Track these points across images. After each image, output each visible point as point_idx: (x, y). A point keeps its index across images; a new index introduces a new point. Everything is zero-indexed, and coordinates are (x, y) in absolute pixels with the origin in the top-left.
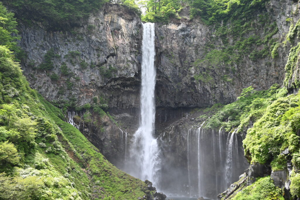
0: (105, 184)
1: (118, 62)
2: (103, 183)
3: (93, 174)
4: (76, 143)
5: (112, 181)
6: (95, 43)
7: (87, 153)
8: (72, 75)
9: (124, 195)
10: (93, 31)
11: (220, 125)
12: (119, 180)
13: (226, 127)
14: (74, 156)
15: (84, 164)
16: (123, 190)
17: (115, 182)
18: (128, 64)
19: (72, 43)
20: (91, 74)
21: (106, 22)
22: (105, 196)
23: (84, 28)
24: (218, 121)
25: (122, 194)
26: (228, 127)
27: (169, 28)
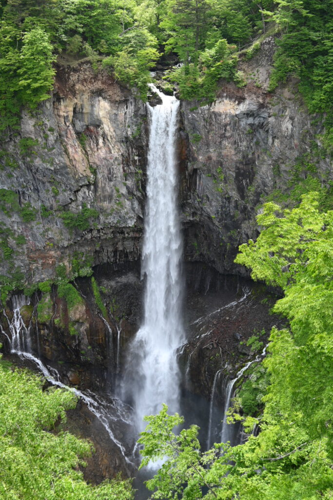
1: (99, 200)
6: (44, 172)
8: (9, 233)
10: (34, 149)
18: (120, 203)
21: (64, 119)
23: (15, 142)
27: (216, 110)
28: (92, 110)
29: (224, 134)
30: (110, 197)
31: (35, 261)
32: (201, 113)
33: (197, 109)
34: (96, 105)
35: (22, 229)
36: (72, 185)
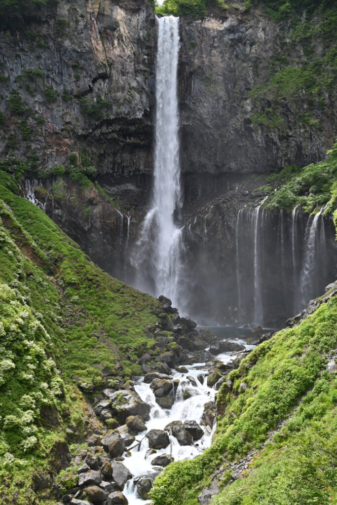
0: (88, 303)
1: (113, 91)
2: (84, 301)
3: (66, 284)
4: (37, 232)
5: (100, 298)
6: (71, 55)
7: (56, 250)
8: (30, 113)
9: (121, 321)
10: (66, 30)
11: (295, 201)
12: (112, 295)
13: (305, 204)
14: (34, 253)
15: (52, 267)
16: (120, 313)
17: (105, 298)
18: (131, 95)
19: (29, 54)
20: (65, 111)
21: (90, 15)
22: (87, 323)
23: (49, 25)
24: (291, 195)
25: (118, 319)
26: (310, 205)
27: (206, 26)
28: (112, 14)
29: (213, 44)
30: (123, 89)
31: (50, 146)
32: (196, 26)
33: (192, 23)
34: (115, 11)
35: (43, 110)
36: (93, 72)
